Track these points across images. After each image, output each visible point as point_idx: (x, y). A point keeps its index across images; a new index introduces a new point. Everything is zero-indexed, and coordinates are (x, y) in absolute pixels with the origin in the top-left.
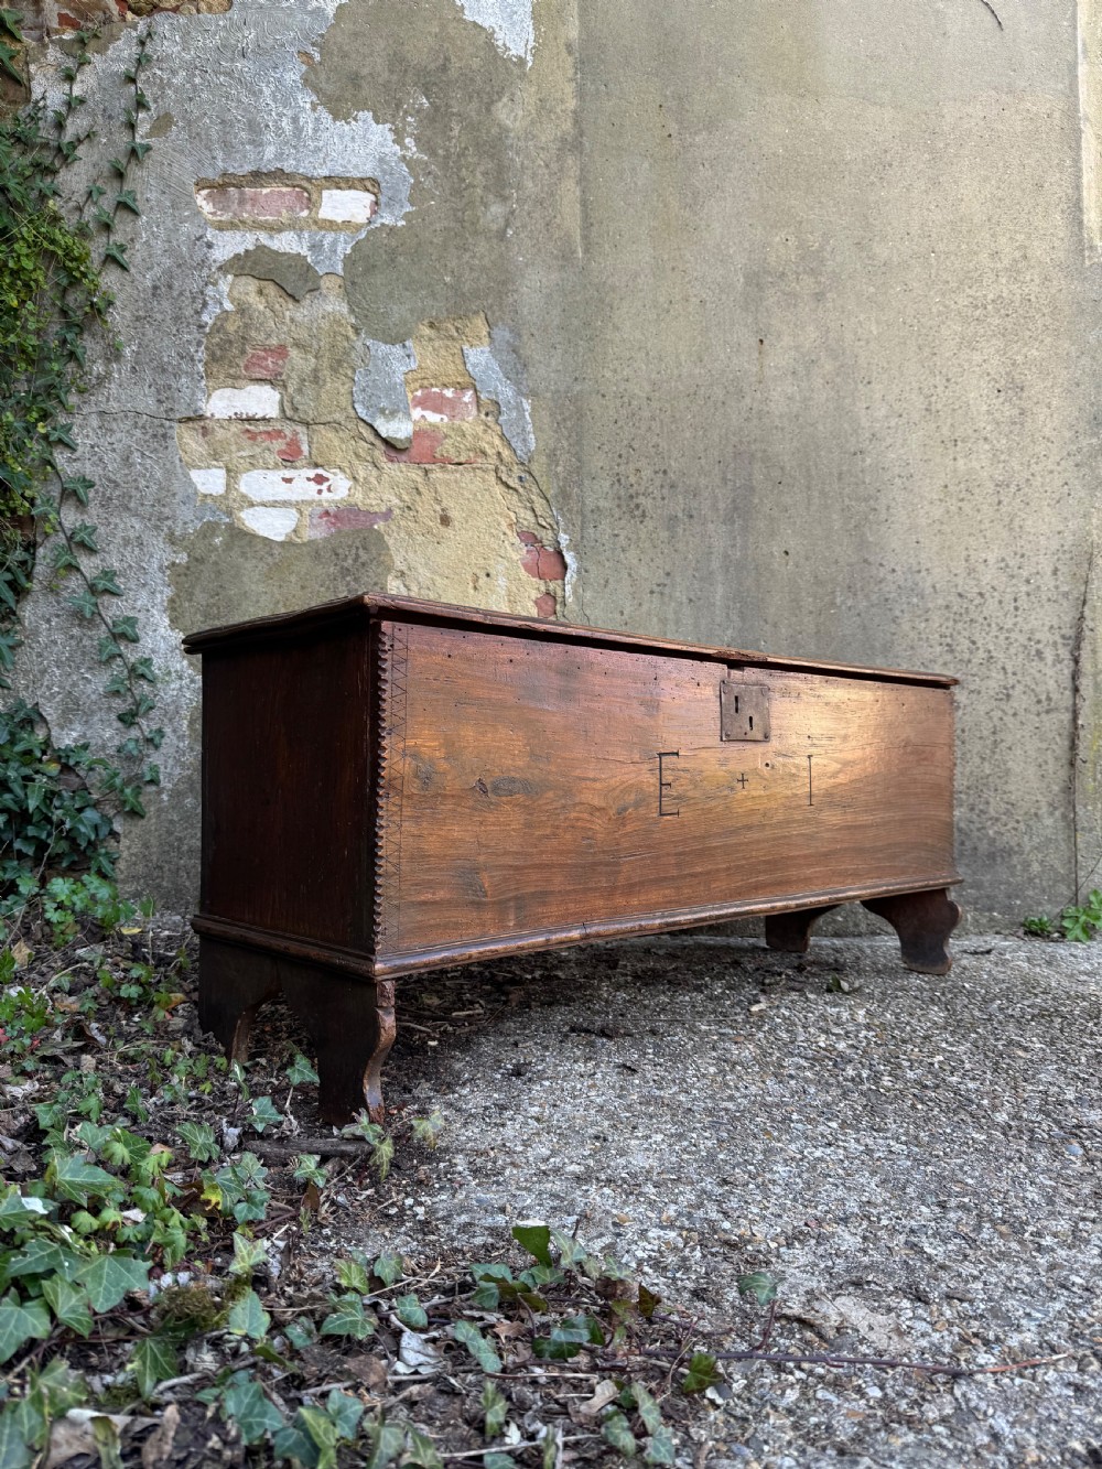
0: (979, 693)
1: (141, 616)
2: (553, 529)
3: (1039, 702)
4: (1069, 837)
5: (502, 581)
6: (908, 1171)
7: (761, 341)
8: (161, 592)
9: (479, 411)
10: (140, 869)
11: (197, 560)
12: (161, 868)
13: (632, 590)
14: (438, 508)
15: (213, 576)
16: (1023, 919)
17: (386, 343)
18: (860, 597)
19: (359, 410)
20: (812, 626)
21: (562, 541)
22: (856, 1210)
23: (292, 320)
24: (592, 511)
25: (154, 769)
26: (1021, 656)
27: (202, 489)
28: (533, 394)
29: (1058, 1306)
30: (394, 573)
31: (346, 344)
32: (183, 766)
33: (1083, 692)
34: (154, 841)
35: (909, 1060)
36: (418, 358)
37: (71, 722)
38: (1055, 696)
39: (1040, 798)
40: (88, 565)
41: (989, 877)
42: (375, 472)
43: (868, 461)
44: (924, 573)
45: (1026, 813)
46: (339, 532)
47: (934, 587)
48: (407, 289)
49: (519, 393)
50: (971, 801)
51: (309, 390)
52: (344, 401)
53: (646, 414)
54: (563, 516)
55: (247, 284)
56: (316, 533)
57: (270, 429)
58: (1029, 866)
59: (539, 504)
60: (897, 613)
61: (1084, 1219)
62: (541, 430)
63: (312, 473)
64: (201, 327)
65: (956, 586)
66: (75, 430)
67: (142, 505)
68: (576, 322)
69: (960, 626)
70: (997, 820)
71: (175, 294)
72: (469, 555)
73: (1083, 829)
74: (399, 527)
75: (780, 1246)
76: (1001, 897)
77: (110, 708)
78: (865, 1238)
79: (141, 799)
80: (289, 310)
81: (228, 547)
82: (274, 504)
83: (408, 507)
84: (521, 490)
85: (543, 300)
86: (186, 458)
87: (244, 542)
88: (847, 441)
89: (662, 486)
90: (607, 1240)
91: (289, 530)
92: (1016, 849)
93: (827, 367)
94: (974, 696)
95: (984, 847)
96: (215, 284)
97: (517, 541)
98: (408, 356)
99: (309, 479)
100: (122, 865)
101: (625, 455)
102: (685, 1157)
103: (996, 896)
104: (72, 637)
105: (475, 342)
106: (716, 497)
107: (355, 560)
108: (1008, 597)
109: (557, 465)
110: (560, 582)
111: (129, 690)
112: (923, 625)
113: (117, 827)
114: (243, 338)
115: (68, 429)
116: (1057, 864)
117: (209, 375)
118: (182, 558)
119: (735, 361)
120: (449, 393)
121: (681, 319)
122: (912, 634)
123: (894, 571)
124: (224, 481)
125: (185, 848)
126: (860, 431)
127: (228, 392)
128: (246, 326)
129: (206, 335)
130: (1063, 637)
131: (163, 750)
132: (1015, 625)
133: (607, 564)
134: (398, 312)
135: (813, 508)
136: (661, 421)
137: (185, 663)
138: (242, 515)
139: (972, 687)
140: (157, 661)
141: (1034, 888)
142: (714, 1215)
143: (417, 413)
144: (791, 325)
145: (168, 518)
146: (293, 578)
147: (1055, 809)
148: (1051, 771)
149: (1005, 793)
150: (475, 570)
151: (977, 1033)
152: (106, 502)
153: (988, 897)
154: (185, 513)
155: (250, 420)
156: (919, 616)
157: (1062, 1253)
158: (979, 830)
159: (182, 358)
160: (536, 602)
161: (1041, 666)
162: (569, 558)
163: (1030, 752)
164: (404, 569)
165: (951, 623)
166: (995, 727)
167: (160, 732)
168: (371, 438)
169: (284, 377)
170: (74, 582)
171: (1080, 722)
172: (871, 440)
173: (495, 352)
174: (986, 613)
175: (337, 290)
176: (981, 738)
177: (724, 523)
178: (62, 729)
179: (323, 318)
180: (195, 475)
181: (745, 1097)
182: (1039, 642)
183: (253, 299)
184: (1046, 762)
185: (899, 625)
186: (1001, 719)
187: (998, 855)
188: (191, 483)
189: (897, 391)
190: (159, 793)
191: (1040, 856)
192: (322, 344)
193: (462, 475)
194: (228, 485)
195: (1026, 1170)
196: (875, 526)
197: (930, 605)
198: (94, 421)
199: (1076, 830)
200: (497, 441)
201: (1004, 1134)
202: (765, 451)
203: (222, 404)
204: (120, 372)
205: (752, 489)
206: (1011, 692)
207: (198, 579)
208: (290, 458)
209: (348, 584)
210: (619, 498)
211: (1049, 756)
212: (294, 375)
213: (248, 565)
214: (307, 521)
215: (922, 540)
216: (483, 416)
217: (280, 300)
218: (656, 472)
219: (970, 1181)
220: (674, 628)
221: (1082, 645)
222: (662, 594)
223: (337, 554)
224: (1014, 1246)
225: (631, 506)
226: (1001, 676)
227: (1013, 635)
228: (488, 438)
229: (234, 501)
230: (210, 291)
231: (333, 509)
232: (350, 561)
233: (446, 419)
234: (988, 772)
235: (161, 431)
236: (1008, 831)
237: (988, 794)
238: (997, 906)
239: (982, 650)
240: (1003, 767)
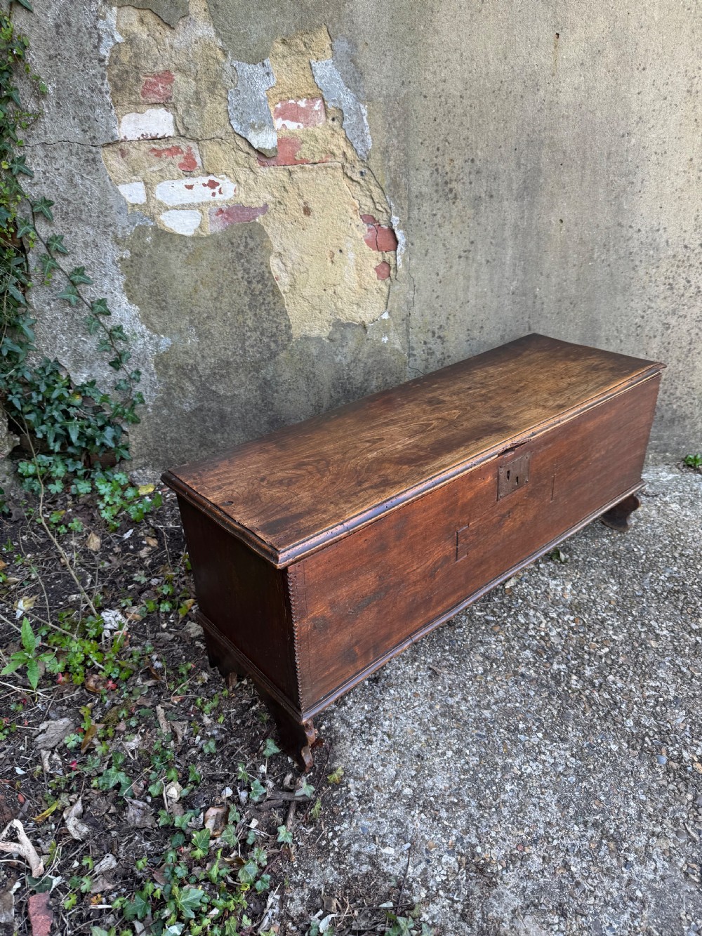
1: (108, 297)
2: (387, 212)
5: (351, 256)
6: (573, 786)
7: (558, 34)
8: (118, 279)
9: (327, 117)
10: (145, 450)
11: (136, 255)
12: (156, 450)
13: (445, 256)
14: (301, 201)
15: (150, 265)
16: (684, 456)
17: (249, 63)
18: (611, 252)
19: (235, 127)
20: (574, 275)
21: (394, 223)
22: (542, 832)
23: (172, 47)
24: (417, 196)
25: (140, 395)
27: (130, 200)
28: (369, 99)
29: (626, 916)
30: (273, 254)
31: (217, 66)
32: (156, 391)
34: (149, 435)
35: (589, 654)
36: (276, 74)
37: (80, 368)
40: (63, 262)
41: (667, 433)
42: (252, 176)
43: (633, 141)
44: (662, 231)
46: (232, 226)
47: (667, 242)
48: (260, 9)
49: (358, 100)
50: (666, 388)
51: (194, 111)
52: (222, 118)
53: (459, 111)
54: (395, 201)
55: (129, 15)
56: (215, 227)
57: (170, 146)
58: (696, 425)
59: (376, 192)
60: (637, 263)
61: (653, 834)
62: (376, 131)
63: (206, 180)
64: (101, 61)
65: (684, 240)
66: (28, 160)
67: (91, 216)
68: (402, 29)
69: (681, 269)
70: (680, 398)
71: (74, 30)
72: (326, 237)
74: (274, 219)
75: (503, 868)
76: (673, 444)
77: (103, 358)
78: (544, 858)
79: (136, 412)
80: (167, 37)
81: (156, 244)
82: (183, 207)
83: (279, 202)
84: (362, 182)
85: (374, 8)
86: (113, 177)
87: (165, 240)
88: (618, 125)
89: (470, 173)
90: (423, 866)
91: (196, 226)
92: (689, 415)
93: (611, 56)
95: (668, 415)
96: (104, 18)
97: (360, 222)
98: (268, 74)
99: (204, 185)
100: (133, 449)
101: (441, 149)
102: (462, 777)
103: (670, 444)
104: (67, 314)
105: (320, 55)
106: (511, 179)
107: (246, 247)
109: (389, 160)
110: (393, 253)
111: (113, 346)
112: (654, 270)
113: (125, 429)
114: (136, 67)
115: (22, 160)
117: (116, 104)
118: (127, 254)
119: (534, 55)
120: (302, 104)
121: (491, 18)
122: (646, 278)
123: (639, 230)
124: (144, 192)
125: (168, 438)
126: (630, 115)
127: (133, 116)
128: (136, 55)
129: (107, 68)
131: (142, 382)
133: (427, 238)
134: (257, 31)
135: (585, 184)
136: (471, 116)
137: (144, 326)
138: (162, 218)
139: (681, 313)
140: (126, 327)
141: (696, 438)
142: (474, 840)
143: (278, 123)
144: (585, 17)
145: (111, 225)
146: (204, 263)
149: (689, 381)
150: (331, 248)
151: (633, 615)
152: (66, 215)
153: (665, 445)
154: (122, 220)
155: (153, 139)
156: (653, 264)
157: (637, 868)
158: (667, 405)
159: (93, 91)
160: (376, 269)
162: (399, 235)
164: (281, 251)
165: (675, 267)
166: (691, 340)
167: (138, 373)
168: (247, 149)
169: (173, 100)
170: (58, 276)
172: (637, 124)
173: (337, 62)
175: (203, 14)
176: (680, 348)
177: (516, 200)
178: (76, 372)
179: (196, 43)
180: (123, 189)
181: (496, 703)
183: (137, 28)
185: (637, 272)
186: (697, 334)
187: (677, 419)
188: (122, 198)
189: (666, 74)
190: (146, 407)
192: (198, 68)
193: (317, 173)
194: (147, 195)
195: (632, 784)
196: (630, 196)
197: (662, 256)
198: (41, 152)
200: (342, 143)
201: (628, 742)
202: (552, 138)
203: (131, 126)
204: (48, 107)
205: (540, 170)
207: (140, 268)
208: (189, 168)
209: (243, 265)
210: (437, 185)
212: (180, 98)
213: (173, 256)
214: (207, 219)
215: (664, 205)
216: (330, 122)
217: (159, 28)
218: (466, 161)
219: (603, 798)
220: (475, 282)
222: (467, 258)
223: (232, 244)
224: (615, 861)
225: (446, 191)
228: (335, 141)
229: (154, 207)
230: (101, 25)
231: (224, 207)
232: (242, 248)
233: (302, 126)
234: (681, 369)
235: (91, 156)
236: (687, 405)
237: (679, 383)
238: (670, 449)
239: (693, 286)
240: (691, 365)
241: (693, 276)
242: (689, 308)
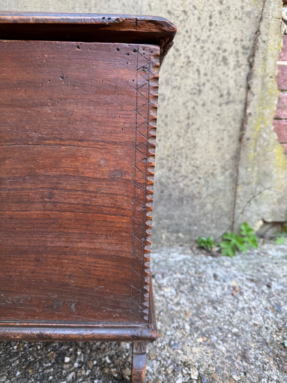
0: (179, 88)
3: (221, 96)
4: (233, 188)
16: (197, 238)
26: (211, 62)
33: (253, 89)
38: (233, 92)
39: (216, 162)
41: (178, 212)
45: (206, 173)
47: (150, 5)
50: (170, 165)
58: (205, 206)
65: (167, 5)
70: (186, 177)
73: (243, 183)
76: (185, 225)
92: (197, 195)
94: (176, 91)
95: (176, 194)
103: (181, 224)
108: (205, 15)
116: (223, 205)
130: (243, 47)
132: (209, 37)
139: (175, 84)
141: (207, 219)
147: (226, 170)
148: (225, 145)
149: (192, 159)
153: (177, 225)
158: (173, 183)
161: (225, 69)
163: (212, 132)
166: (189, 114)
171: (248, 111)
174: (188, 27)
176: (178, 122)
182: (225, 51)
184: (223, 139)
186: (194, 108)
187: (185, 199)
191: (212, 200)
199: (237, 185)
206: (202, 88)
211: (225, 134)
221: (256, 54)
226: (196, 76)
227: (206, 45)
234: (182, 145)
236: (193, 184)
237: (181, 160)
238: (182, 230)
239: (183, 56)
240: (192, 142)
241: (180, 44)
242: (182, 79)
